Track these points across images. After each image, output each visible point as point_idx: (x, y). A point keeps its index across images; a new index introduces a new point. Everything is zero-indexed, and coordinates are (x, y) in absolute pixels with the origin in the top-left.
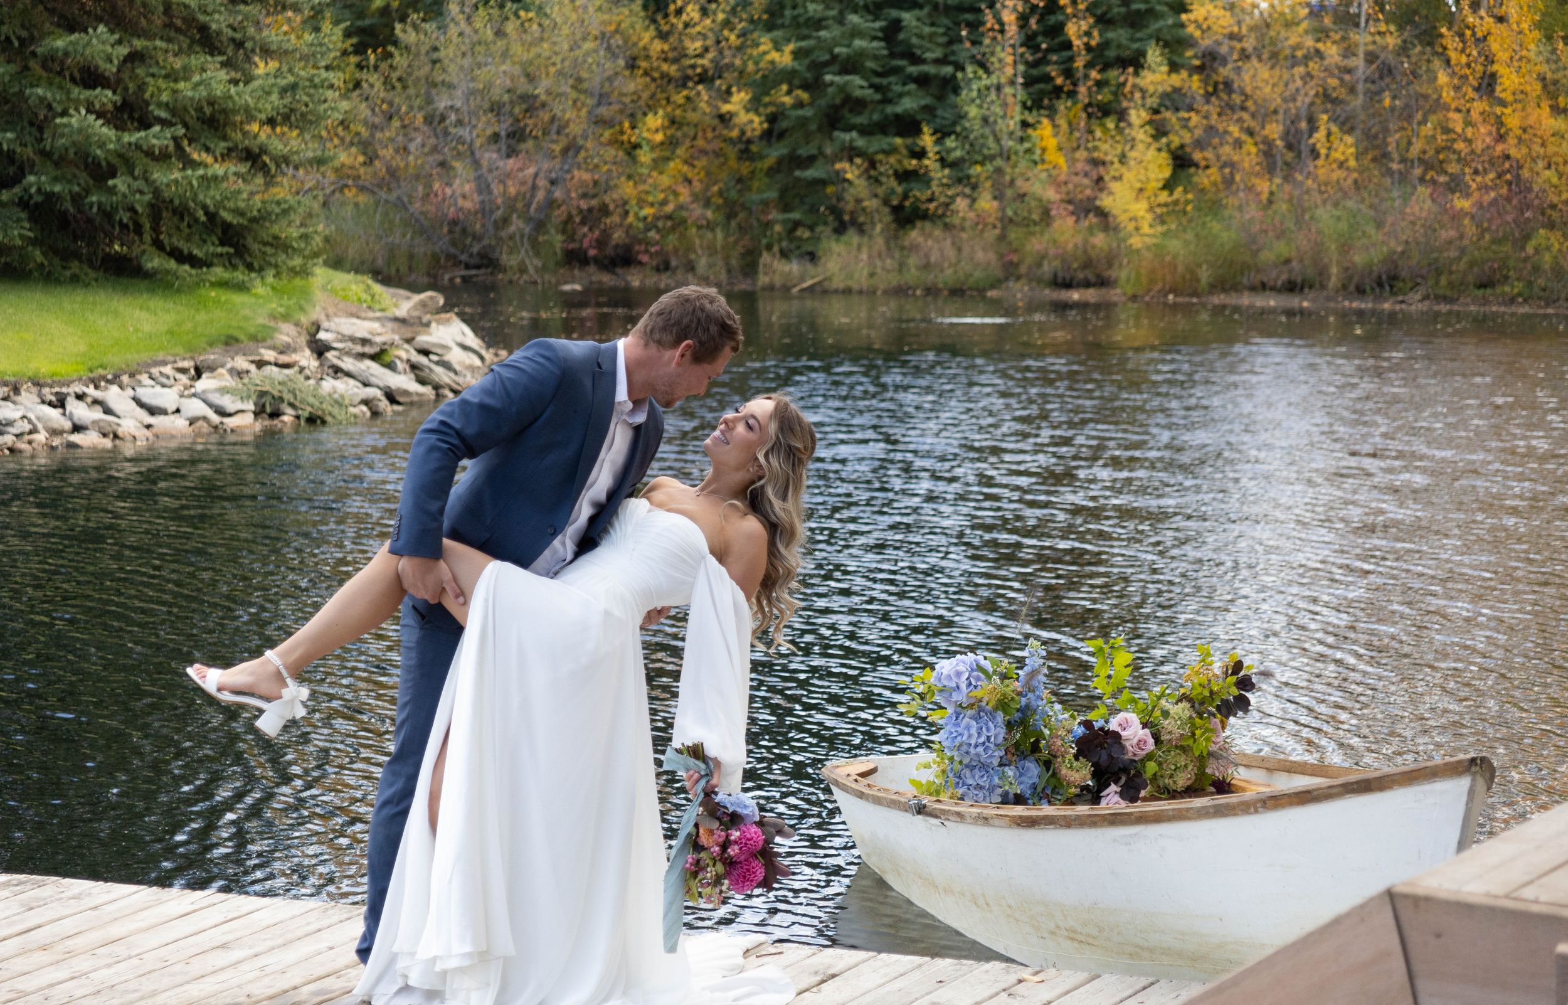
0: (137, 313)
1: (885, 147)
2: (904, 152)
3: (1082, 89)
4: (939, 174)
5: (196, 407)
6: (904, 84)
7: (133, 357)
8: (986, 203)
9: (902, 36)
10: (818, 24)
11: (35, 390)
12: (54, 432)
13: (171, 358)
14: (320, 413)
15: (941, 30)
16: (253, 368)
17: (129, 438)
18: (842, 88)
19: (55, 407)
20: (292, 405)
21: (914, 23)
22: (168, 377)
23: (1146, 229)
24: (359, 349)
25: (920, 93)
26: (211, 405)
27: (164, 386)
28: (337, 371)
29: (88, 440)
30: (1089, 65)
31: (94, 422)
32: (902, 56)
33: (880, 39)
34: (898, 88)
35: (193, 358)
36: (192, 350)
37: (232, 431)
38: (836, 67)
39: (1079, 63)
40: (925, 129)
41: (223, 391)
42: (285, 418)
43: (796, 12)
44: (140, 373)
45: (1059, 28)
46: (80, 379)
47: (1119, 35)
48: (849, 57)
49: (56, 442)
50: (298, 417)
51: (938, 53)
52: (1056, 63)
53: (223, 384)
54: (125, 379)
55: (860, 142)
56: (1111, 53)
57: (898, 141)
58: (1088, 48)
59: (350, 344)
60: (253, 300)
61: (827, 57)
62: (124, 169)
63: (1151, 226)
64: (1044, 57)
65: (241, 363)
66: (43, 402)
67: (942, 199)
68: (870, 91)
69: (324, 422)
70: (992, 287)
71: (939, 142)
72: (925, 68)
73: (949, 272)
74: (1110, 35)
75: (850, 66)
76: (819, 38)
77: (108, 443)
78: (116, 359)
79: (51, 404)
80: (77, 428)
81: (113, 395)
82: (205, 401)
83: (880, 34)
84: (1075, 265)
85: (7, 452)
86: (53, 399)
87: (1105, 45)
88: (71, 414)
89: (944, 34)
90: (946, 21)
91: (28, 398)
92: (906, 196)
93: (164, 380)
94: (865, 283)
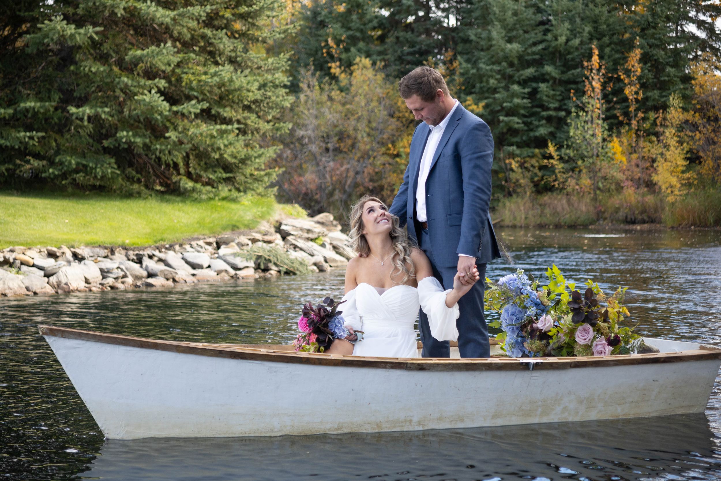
0: (177, 213)
1: (530, 154)
2: (540, 156)
3: (634, 122)
4: (559, 166)
5: (221, 265)
6: (539, 121)
7: (179, 236)
8: (586, 181)
9: (538, 96)
10: (495, 91)
11: (124, 252)
12: (137, 278)
13: (202, 237)
14: (292, 269)
15: (558, 93)
16: (250, 242)
17: (182, 281)
18: (507, 123)
19: (136, 263)
20: (276, 264)
21: (545, 89)
22: (202, 247)
23: (677, 192)
24: (306, 235)
25: (548, 125)
26: (229, 263)
27: (199, 252)
28: (295, 247)
29: (158, 282)
30: (637, 110)
31: (161, 271)
32: (537, 106)
33: (528, 98)
34: (536, 123)
35: (215, 237)
36: (213, 233)
37: (243, 278)
38: (504, 113)
39: (632, 109)
40: (550, 144)
41: (235, 255)
42: (272, 272)
43: (482, 85)
44: (185, 244)
45: (622, 90)
46: (150, 247)
47: (655, 94)
48: (511, 108)
49: (139, 283)
50: (279, 272)
51: (556, 105)
52: (619, 109)
53: (235, 251)
54: (177, 247)
55: (518, 152)
56: (650, 103)
57: (537, 151)
58: (637, 100)
59: (300, 233)
60: (242, 207)
61: (499, 108)
62: (172, 127)
63: (680, 191)
64: (613, 106)
65: (244, 239)
66: (129, 260)
67: (561, 180)
68: (522, 125)
69: (295, 274)
70: (591, 224)
71: (558, 150)
72: (551, 113)
73: (568, 216)
74: (649, 94)
75: (510, 113)
76: (495, 99)
77: (170, 283)
78: (170, 237)
79: (133, 261)
80: (151, 275)
81: (171, 257)
82: (225, 261)
83: (526, 96)
84: (637, 212)
85: (109, 289)
86: (135, 258)
87: (646, 99)
88: (147, 266)
89: (560, 95)
90: (561, 88)
91: (119, 257)
92: (542, 179)
93: (199, 249)
94: (523, 222)
